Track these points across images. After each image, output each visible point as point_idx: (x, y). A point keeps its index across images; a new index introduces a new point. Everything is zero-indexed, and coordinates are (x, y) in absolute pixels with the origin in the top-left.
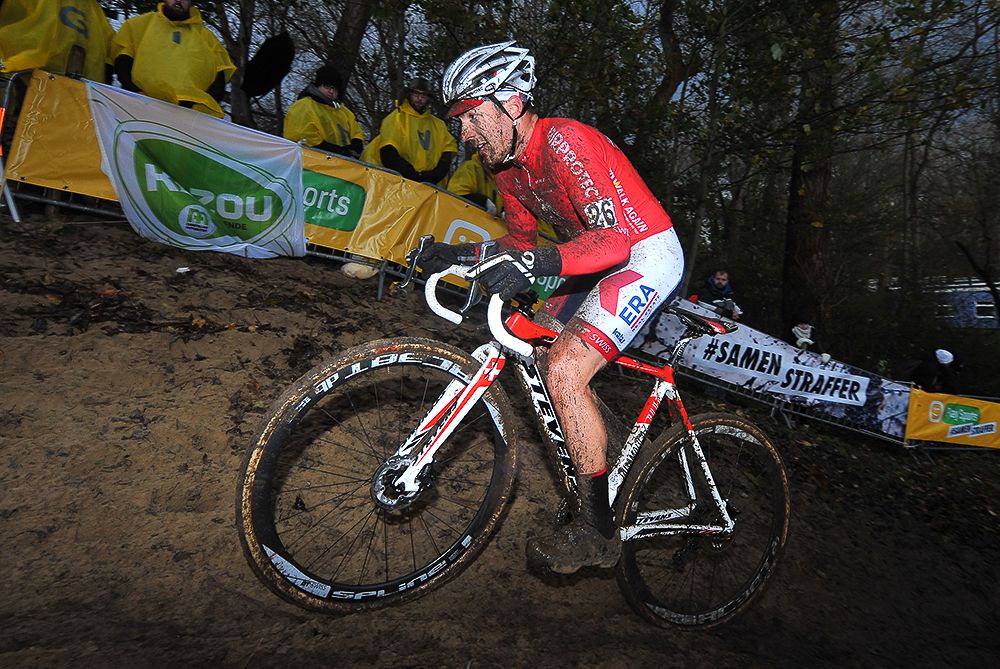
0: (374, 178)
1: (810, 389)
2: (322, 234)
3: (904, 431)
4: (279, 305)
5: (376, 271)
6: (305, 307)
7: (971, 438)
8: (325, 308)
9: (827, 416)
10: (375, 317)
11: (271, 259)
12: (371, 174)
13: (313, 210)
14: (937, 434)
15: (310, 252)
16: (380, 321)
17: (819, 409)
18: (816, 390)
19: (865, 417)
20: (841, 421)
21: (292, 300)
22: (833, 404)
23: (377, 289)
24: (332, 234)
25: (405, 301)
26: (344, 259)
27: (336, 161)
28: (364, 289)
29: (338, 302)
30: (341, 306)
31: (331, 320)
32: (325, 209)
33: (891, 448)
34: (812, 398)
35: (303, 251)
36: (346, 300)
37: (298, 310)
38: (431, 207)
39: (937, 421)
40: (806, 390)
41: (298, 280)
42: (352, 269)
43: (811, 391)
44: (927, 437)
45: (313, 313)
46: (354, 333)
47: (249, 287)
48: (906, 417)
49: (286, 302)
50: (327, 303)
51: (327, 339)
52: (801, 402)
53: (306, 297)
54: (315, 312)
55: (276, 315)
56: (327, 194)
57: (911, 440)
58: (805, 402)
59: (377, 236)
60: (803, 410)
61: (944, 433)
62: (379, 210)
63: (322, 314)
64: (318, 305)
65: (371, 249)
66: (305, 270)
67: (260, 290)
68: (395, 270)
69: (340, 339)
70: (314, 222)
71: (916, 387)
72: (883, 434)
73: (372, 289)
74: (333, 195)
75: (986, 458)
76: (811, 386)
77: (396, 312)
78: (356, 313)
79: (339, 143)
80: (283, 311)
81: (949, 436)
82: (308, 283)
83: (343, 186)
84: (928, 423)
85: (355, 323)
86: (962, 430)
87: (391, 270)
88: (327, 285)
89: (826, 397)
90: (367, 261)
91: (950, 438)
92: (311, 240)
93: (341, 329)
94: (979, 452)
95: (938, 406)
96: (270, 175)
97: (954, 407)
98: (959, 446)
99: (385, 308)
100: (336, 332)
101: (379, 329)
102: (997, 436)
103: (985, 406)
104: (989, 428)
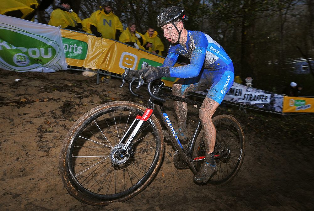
0: (90, 39)
1: (252, 100)
2: (73, 61)
3: (282, 110)
4: (57, 90)
5: (95, 74)
6: (68, 90)
7: (303, 110)
8: (76, 89)
9: (258, 108)
10: (96, 91)
11: (53, 72)
12: (89, 37)
13: (68, 53)
14: (292, 110)
15: (69, 69)
16: (98, 92)
17: (255, 106)
18: (254, 100)
19: (270, 107)
20: (262, 109)
21: (62, 88)
22: (259, 104)
23: (96, 80)
24: (76, 61)
25: (107, 83)
26: (83, 70)
27: (75, 33)
28: (92, 81)
29: (81, 86)
30: (83, 88)
31: (79, 94)
32: (73, 52)
33: (278, 116)
34: (253, 103)
35: (66, 68)
36: (84, 85)
37: (65, 91)
38: (114, 48)
39: (292, 106)
40: (250, 100)
41: (65, 79)
42: (86, 74)
44: (289, 111)
45: (71, 91)
46: (88, 97)
47: (45, 84)
48: (282, 105)
49: (60, 89)
50: (77, 87)
51: (77, 101)
53: (68, 86)
54: (72, 91)
55: (56, 94)
56: (72, 46)
57: (284, 113)
58: (250, 104)
59: (94, 60)
60: (250, 107)
61: (294, 110)
62: (94, 50)
63: (75, 92)
64: (73, 88)
65: (92, 65)
66: (68, 76)
67: (50, 85)
68: (103, 72)
69: (82, 101)
70: (69, 57)
71: (285, 95)
72: (276, 112)
73: (94, 80)
74: (75, 46)
75: (308, 116)
76: (252, 98)
77: (104, 88)
78: (88, 90)
79: (74, 26)
80: (58, 92)
82: (69, 80)
83: (79, 42)
84: (290, 107)
85: (87, 94)
87: (101, 73)
88: (77, 81)
89: (257, 102)
90: (91, 70)
91: (297, 111)
92: (68, 64)
93: (83, 97)
94: (305, 114)
95: (292, 101)
96: (49, 40)
97: (297, 101)
98: (300, 113)
99: (100, 87)
100: (81, 98)
101: (98, 95)
102: (311, 109)
103: (307, 99)
104: (308, 106)
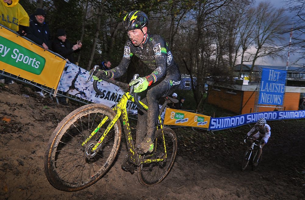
1: (135, 109)
3: (163, 122)
7: (181, 124)
14: (172, 123)
39: (173, 118)
40: (133, 109)
43: (135, 110)
44: (170, 124)
48: (164, 117)
52: (131, 113)
57: (165, 125)
58: (133, 114)
60: (132, 116)
61: (174, 122)
71: (168, 107)
75: (185, 129)
76: (135, 107)
81: (176, 123)
84: (170, 119)
86: (179, 121)
91: (176, 124)
94: (183, 127)
95: (173, 113)
97: (178, 114)
98: (178, 126)
102: (188, 122)
103: (186, 113)
104: (186, 120)
